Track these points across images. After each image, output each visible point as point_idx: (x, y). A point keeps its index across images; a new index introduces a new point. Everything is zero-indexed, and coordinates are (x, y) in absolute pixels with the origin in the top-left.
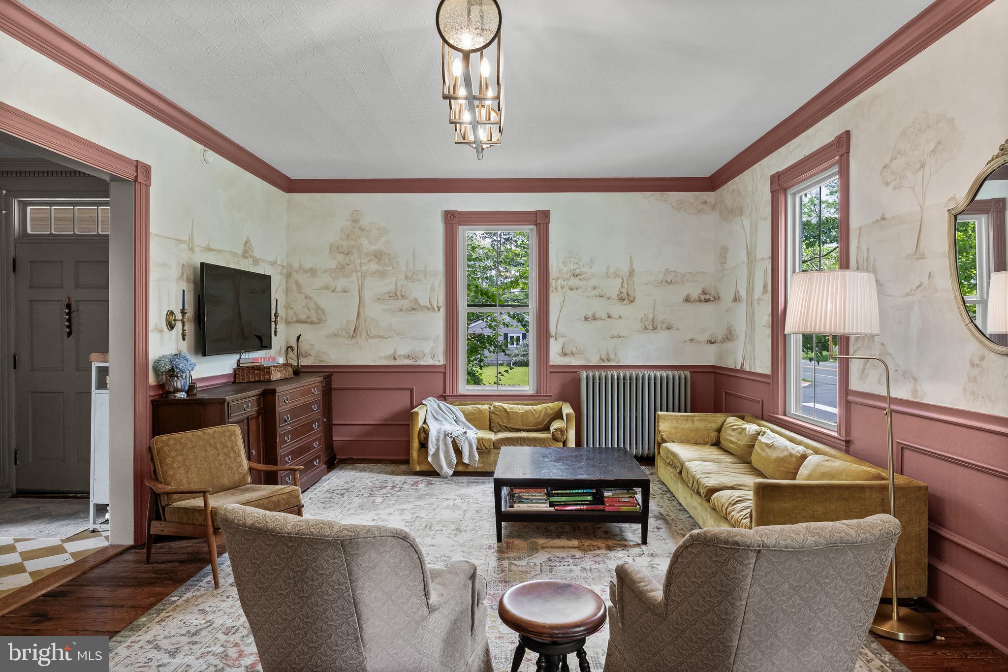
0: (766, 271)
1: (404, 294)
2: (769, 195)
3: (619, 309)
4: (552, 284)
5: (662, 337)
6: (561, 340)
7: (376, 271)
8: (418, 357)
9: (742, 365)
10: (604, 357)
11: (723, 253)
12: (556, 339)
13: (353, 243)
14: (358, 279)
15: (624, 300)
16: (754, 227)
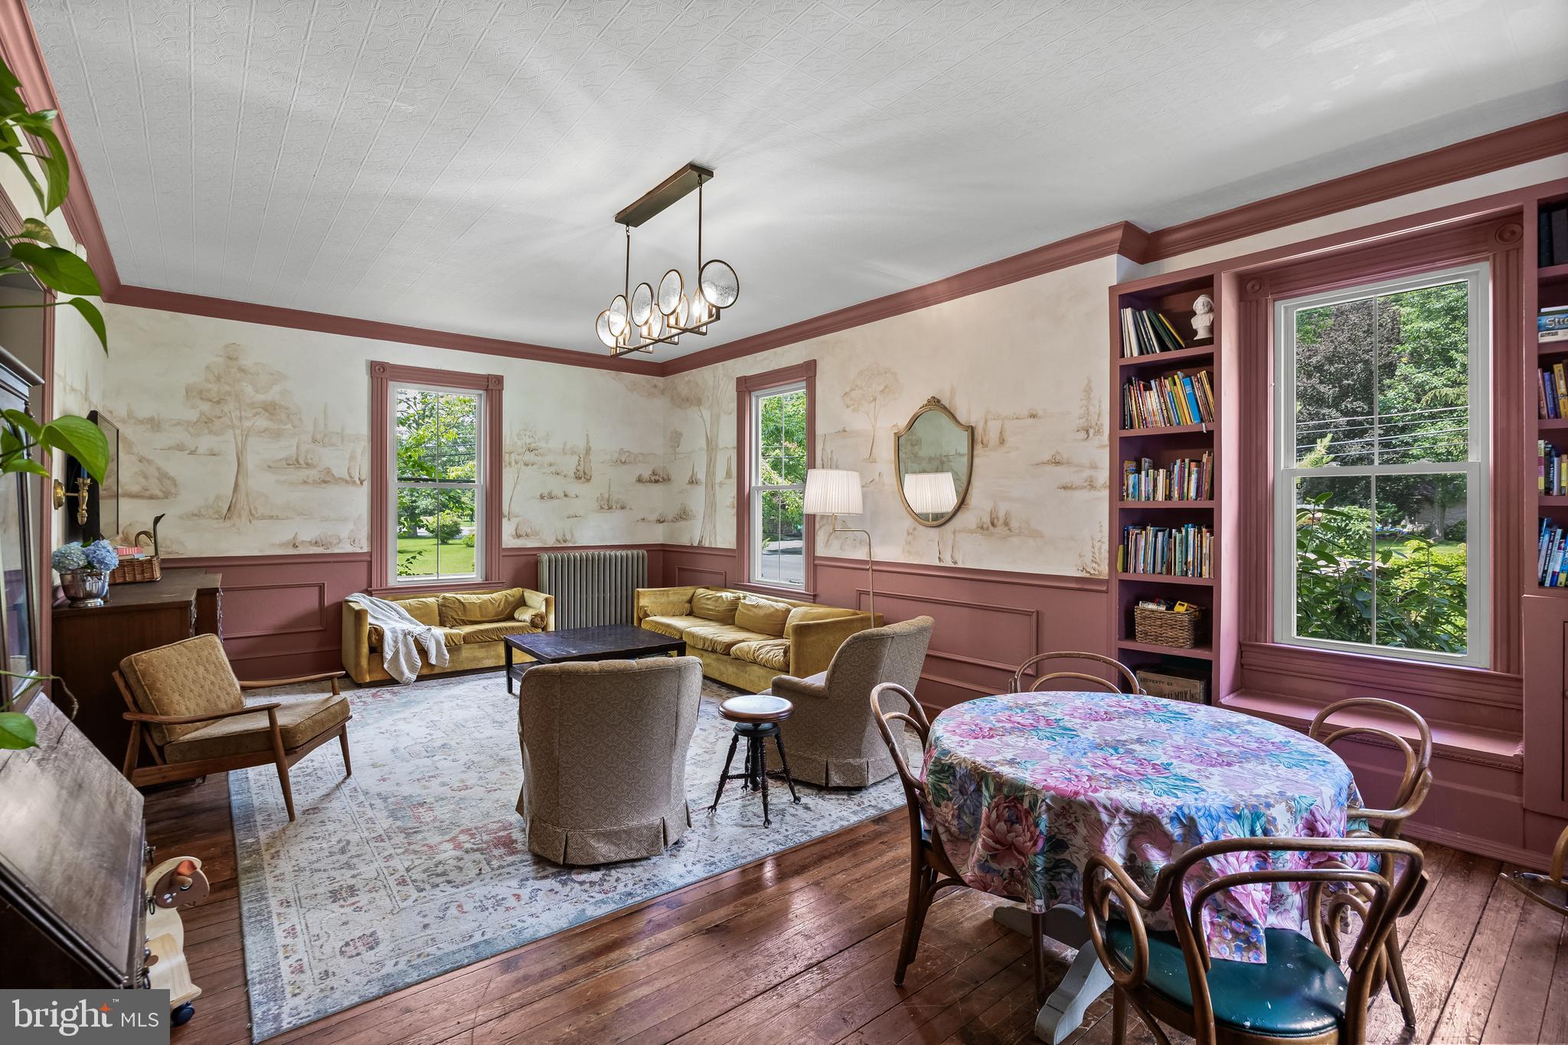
0: (729, 459)
1: (310, 461)
2: (735, 394)
3: (575, 488)
4: (506, 458)
5: (616, 518)
6: (515, 521)
7: (266, 430)
8: (331, 544)
9: (700, 542)
10: (560, 538)
11: (676, 439)
12: (509, 519)
13: (228, 388)
14: (235, 438)
15: (581, 478)
16: (716, 419)
